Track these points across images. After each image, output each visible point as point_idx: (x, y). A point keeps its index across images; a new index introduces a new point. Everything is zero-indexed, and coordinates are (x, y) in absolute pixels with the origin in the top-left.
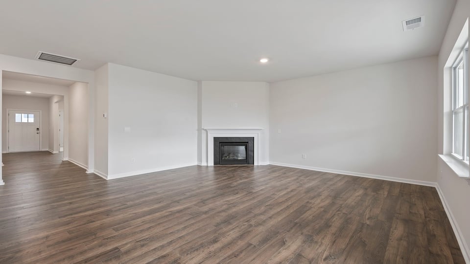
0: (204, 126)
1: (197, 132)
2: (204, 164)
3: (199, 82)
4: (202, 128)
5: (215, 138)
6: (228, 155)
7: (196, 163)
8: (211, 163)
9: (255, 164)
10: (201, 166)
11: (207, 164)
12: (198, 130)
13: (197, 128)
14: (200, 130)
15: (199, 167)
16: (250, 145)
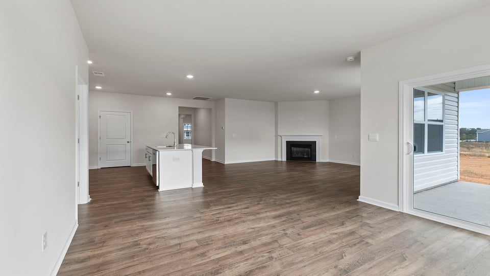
0: (280, 133)
2: (279, 159)
3: (276, 103)
5: (287, 142)
7: (274, 159)
8: (284, 159)
9: (317, 161)
12: (275, 136)
13: (274, 134)
14: (277, 136)
15: (276, 161)
16: (313, 147)
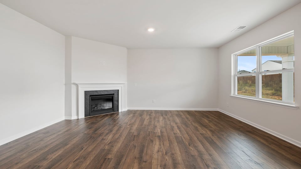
1: (64, 86)
4: (72, 82)
6: (96, 106)
10: (71, 120)
11: (78, 117)
